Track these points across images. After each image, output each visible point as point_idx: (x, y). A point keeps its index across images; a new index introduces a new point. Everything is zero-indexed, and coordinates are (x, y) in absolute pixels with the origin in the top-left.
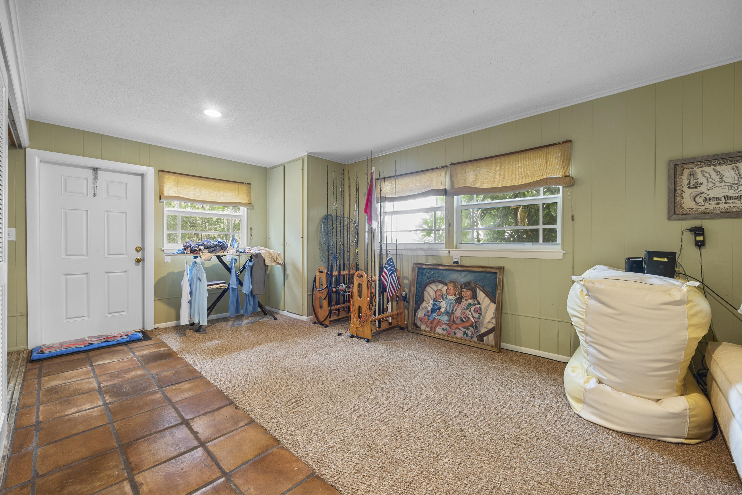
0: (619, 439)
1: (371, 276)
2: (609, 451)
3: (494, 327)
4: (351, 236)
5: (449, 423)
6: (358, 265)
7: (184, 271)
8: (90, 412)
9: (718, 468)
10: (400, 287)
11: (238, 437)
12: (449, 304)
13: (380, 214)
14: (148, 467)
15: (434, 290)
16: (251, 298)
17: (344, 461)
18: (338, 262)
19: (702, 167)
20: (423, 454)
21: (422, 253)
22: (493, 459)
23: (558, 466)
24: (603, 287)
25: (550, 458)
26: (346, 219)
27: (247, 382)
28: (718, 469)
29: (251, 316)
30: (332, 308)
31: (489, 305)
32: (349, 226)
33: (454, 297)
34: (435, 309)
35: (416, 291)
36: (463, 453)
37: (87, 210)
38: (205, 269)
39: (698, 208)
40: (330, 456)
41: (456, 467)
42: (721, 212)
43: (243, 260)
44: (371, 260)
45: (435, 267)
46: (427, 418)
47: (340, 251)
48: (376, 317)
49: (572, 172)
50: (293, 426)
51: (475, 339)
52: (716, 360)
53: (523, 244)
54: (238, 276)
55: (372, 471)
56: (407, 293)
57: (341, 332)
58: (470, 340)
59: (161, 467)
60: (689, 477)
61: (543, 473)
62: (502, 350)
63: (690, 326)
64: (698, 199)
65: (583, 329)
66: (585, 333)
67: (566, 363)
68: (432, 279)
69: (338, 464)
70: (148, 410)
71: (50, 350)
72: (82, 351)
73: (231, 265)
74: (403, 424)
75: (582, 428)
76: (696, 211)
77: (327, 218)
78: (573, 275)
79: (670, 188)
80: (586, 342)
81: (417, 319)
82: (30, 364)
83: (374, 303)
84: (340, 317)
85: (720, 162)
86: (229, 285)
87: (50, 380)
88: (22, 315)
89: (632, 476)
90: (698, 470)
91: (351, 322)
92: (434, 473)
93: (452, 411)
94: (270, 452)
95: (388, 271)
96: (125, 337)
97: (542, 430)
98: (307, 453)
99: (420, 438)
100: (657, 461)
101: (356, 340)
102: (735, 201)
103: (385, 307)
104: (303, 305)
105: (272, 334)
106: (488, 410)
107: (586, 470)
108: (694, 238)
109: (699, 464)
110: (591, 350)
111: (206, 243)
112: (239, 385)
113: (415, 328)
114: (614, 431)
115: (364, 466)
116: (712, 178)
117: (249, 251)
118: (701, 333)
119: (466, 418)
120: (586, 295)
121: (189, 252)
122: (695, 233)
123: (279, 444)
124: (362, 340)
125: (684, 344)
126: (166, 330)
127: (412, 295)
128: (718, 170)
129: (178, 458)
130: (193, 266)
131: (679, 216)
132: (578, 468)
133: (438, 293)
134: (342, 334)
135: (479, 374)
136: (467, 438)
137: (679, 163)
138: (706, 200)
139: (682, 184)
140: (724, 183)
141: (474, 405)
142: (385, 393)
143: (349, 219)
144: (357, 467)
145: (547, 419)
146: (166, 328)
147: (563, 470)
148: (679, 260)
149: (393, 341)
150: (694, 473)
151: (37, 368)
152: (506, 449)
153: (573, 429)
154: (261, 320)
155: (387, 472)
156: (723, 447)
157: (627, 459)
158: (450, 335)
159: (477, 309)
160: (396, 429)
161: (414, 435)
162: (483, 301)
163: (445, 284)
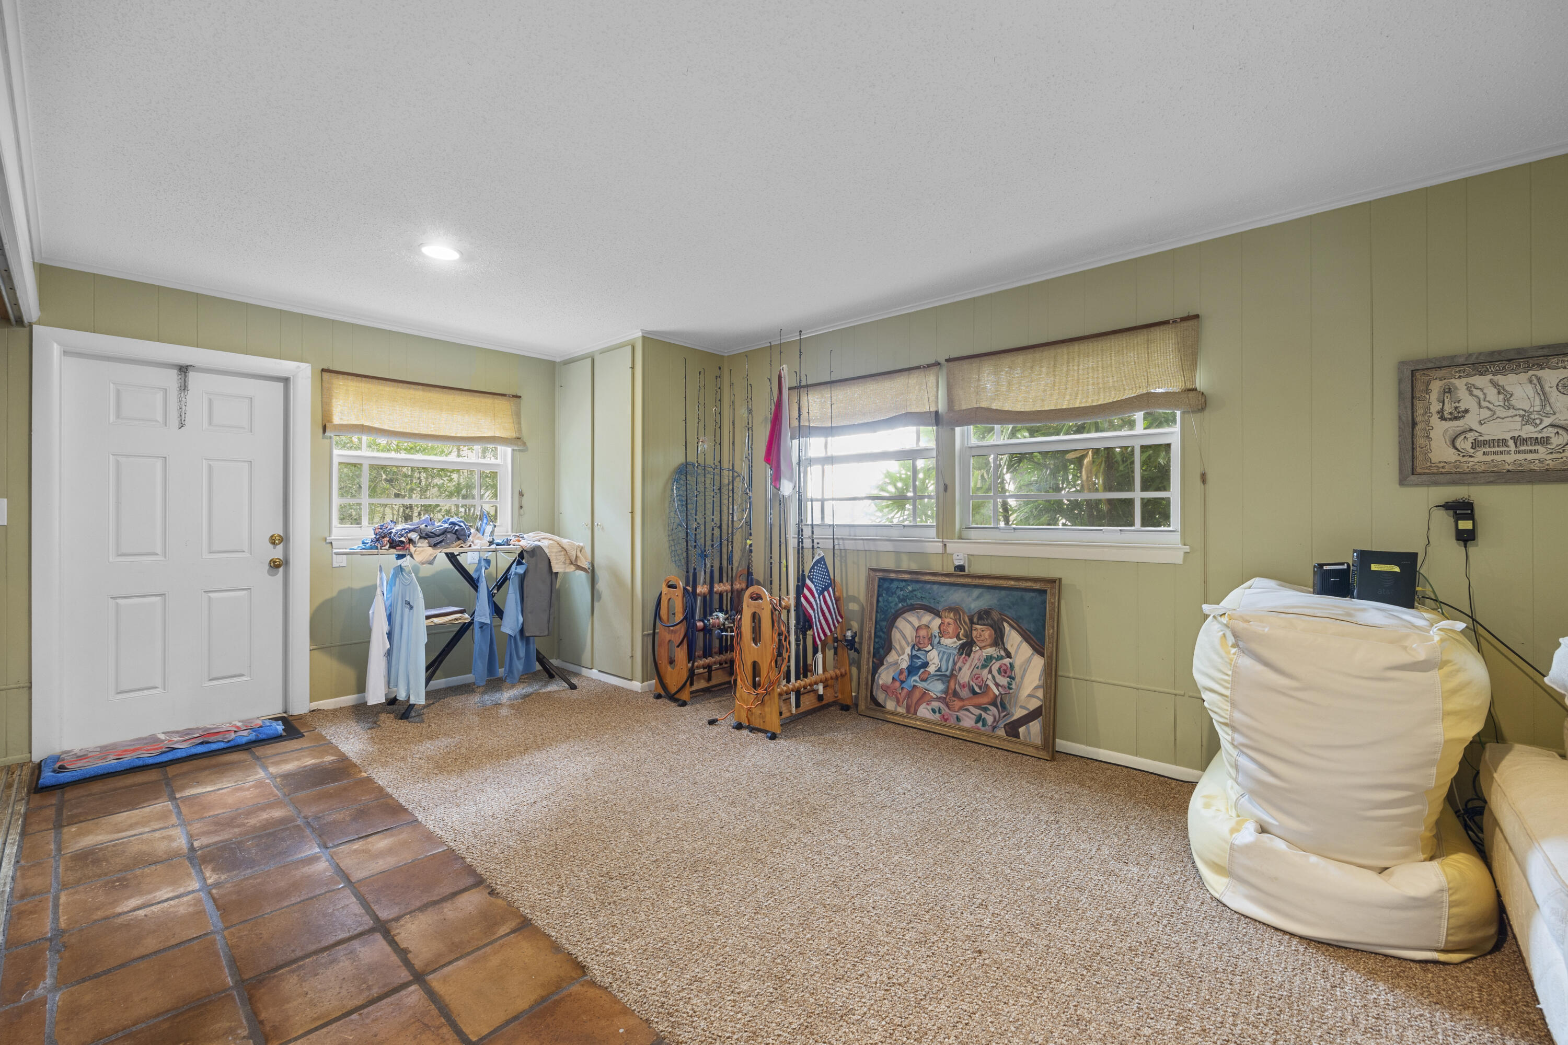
0: (1303, 954)
1: (780, 597)
2: (1284, 981)
3: (1041, 707)
4: (735, 507)
5: (948, 922)
6: (752, 573)
7: (374, 587)
8: (171, 906)
9: (1509, 1015)
10: (840, 620)
11: (495, 961)
12: (945, 657)
13: (799, 463)
14: (300, 1032)
15: (913, 626)
16: (520, 644)
17: (724, 1011)
18: (708, 565)
19: (1468, 376)
20: (893, 994)
21: (889, 547)
22: (1040, 1001)
23: (1178, 1016)
24: (1266, 630)
25: (1160, 998)
26: (725, 473)
27: (513, 833)
28: (1507, 1017)
29: (521, 681)
30: (696, 664)
31: (1029, 661)
32: (731, 487)
33: (955, 642)
34: (916, 667)
35: (876, 628)
36: (979, 990)
37: (165, 458)
38: (422, 581)
39: (1460, 462)
40: (694, 1001)
41: (964, 1022)
42: (1509, 471)
43: (504, 561)
44: (780, 563)
45: (914, 577)
46: (900, 911)
47: (713, 541)
48: (790, 686)
49: (1201, 381)
50: (615, 934)
51: (1001, 732)
52: (1501, 785)
53: (1101, 530)
54: (493, 595)
55: (785, 1034)
56: (856, 633)
57: (714, 717)
58: (991, 733)
59: (329, 1032)
60: (1449, 1036)
61: (1147, 1031)
62: (1057, 755)
63: (1446, 714)
64: (1460, 443)
65: (1228, 717)
66: (1231, 726)
67: (1194, 784)
68: (909, 602)
69: (712, 1019)
70: (299, 900)
71: (80, 764)
72: (151, 765)
73: (478, 574)
74: (850, 926)
75: (1227, 930)
76: (1457, 467)
77: (684, 471)
78: (1206, 602)
79: (1404, 418)
80: (1233, 744)
81: (877, 688)
82: (37, 796)
83: (785, 655)
84: (713, 682)
85: (1504, 367)
86: (472, 615)
87: (81, 834)
88: (19, 688)
89: (1332, 1036)
90: (1466, 1020)
91: (738, 695)
92: (917, 1036)
93: (954, 894)
94: (565, 992)
95: (815, 586)
96: (245, 733)
97: (1143, 935)
98: (645, 995)
99: (887, 957)
100: (1383, 1003)
101: (748, 736)
102: (1536, 447)
103: (809, 661)
104: (632, 657)
105: (566, 723)
106: (1030, 891)
107: (1235, 1025)
108: (1453, 524)
109: (1469, 1007)
110: (1243, 761)
111: (423, 525)
112: (496, 839)
113: (873, 706)
114: (1292, 935)
115: (767, 1023)
116: (1487, 399)
117: (517, 543)
118: (1470, 729)
119: (983, 911)
120: (1233, 646)
121: (387, 547)
122: (1455, 513)
123: (585, 974)
124: (760, 734)
125: (1435, 753)
126: (335, 715)
127: (866, 635)
128: (1500, 383)
129: (365, 1011)
130: (395, 575)
131: (1422, 476)
132: (1219, 1019)
133: (923, 633)
134: (717, 720)
135: (1010, 809)
136: (987, 955)
137: (1421, 367)
138: (1476, 444)
139: (1427, 410)
140: (1512, 410)
141: (1001, 879)
142: (810, 855)
143: (731, 473)
144: (754, 1025)
145: (1153, 911)
146: (335, 710)
147: (1189, 1025)
148: (1424, 569)
149: (827, 736)
150: (1459, 1027)
151: (52, 805)
152: (1068, 980)
153: (1208, 933)
154: (543, 690)
155: (817, 1034)
156: (1517, 967)
157: (1321, 997)
158: (947, 723)
159: (1004, 667)
160: (836, 936)
161: (873, 950)
162: (1016, 652)
163: (937, 614)
